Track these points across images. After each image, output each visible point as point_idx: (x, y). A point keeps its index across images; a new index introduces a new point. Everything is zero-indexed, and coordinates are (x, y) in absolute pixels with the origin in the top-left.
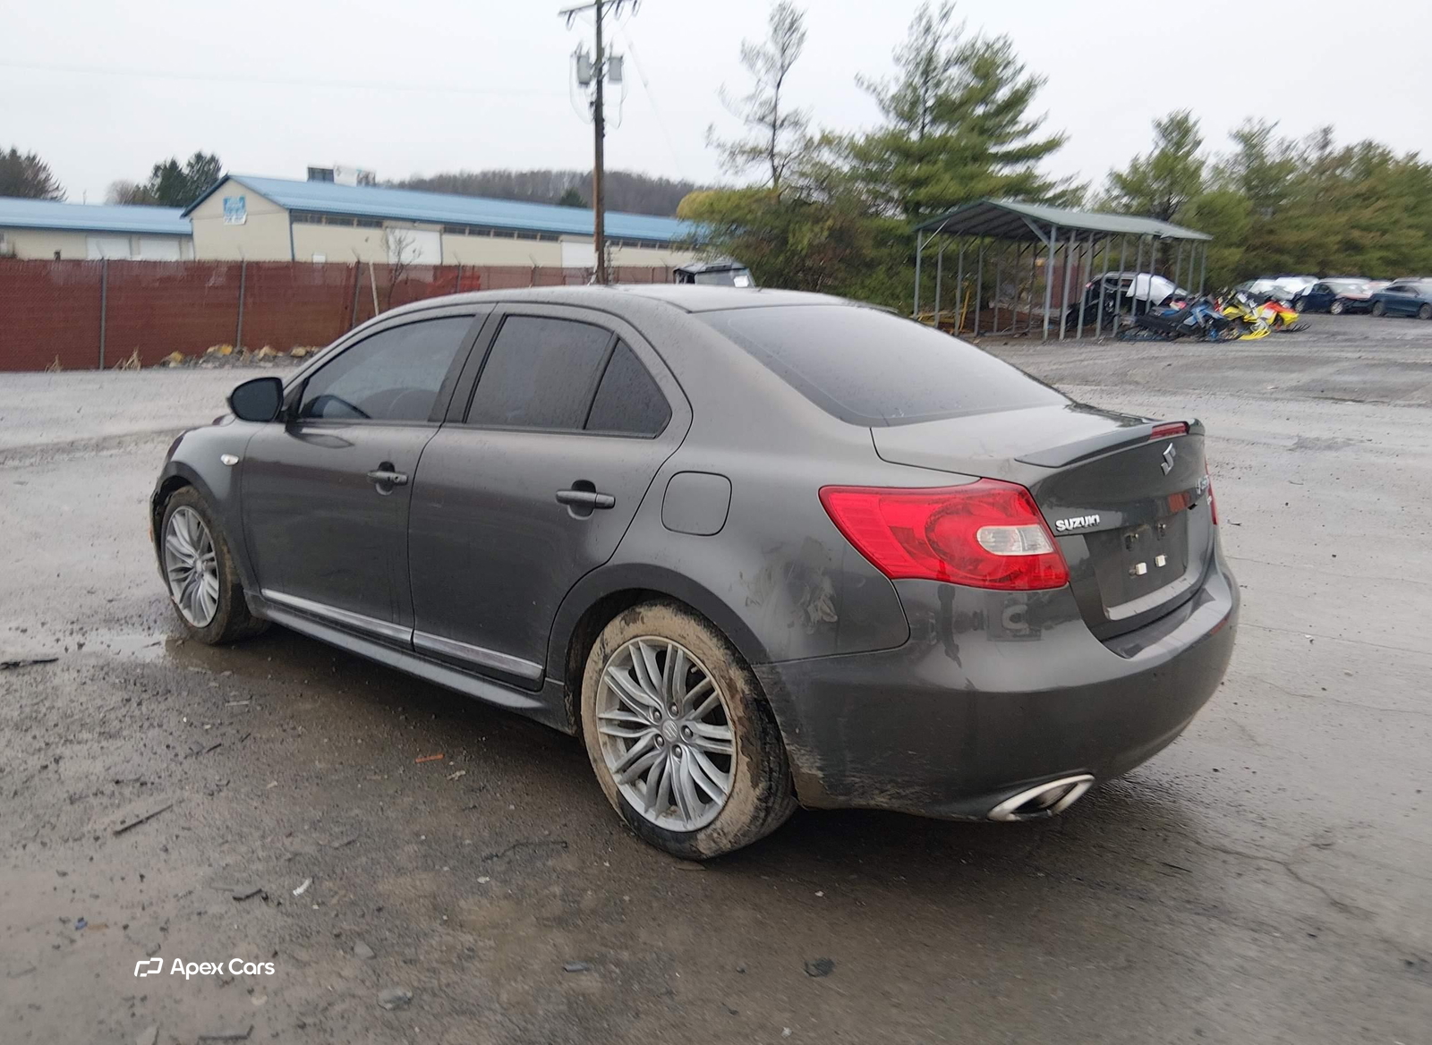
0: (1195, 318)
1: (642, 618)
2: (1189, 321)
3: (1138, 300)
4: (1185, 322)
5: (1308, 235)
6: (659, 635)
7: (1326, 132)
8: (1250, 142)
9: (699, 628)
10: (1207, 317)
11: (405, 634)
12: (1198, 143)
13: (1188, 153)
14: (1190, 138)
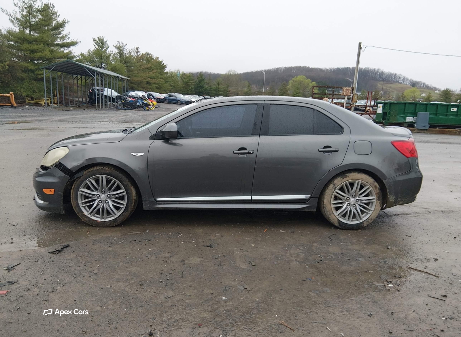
0: (140, 103)
1: (348, 176)
2: (138, 104)
3: (109, 97)
4: (137, 104)
5: (140, 79)
6: (354, 179)
7: (137, 48)
8: (120, 49)
9: (366, 175)
10: (143, 103)
11: (248, 198)
12: (108, 48)
13: (106, 50)
14: (105, 46)
